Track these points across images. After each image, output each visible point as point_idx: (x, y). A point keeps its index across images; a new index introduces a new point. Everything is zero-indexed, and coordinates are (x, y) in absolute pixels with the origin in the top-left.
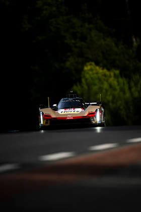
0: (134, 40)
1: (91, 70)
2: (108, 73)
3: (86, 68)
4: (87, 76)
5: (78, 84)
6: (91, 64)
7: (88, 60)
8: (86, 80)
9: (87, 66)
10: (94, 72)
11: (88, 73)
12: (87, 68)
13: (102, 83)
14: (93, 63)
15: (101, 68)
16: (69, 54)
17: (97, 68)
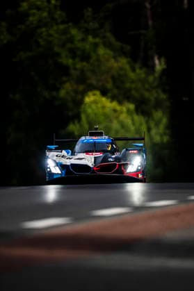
0: (157, 62)
1: (95, 102)
2: (118, 108)
3: (87, 100)
4: (89, 111)
5: (76, 122)
6: (94, 95)
7: (91, 88)
8: (88, 116)
9: (89, 97)
10: (99, 105)
11: (90, 107)
12: (89, 99)
13: (111, 121)
14: (98, 93)
15: (109, 100)
16: (64, 79)
17: (104, 99)
